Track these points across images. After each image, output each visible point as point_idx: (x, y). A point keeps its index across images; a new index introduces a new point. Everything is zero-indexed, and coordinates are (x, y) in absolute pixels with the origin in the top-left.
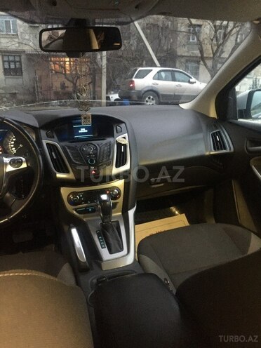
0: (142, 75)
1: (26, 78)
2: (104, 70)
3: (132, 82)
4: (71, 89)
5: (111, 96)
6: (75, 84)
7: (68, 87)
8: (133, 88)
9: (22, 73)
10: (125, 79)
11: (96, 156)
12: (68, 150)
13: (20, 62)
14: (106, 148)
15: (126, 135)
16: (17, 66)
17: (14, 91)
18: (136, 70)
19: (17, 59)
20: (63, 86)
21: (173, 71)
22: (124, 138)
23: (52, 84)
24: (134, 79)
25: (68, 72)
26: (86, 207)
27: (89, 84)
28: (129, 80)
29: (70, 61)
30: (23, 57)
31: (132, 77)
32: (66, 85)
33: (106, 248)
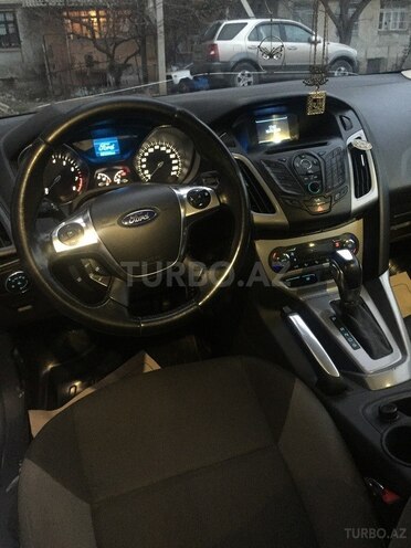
0: (230, 33)
1: (27, 51)
2: (161, 29)
3: (214, 47)
4: (104, 66)
5: (173, 75)
6: (111, 57)
7: (98, 63)
8: (215, 58)
9: (20, 42)
10: (201, 42)
11: (320, 178)
12: (268, 169)
13: (15, 22)
14: (334, 161)
15: (361, 133)
16: (11, 31)
17: (9, 76)
18: (219, 25)
19: (9, 18)
20: (90, 61)
21: (282, 23)
22: (359, 138)
23: (73, 58)
24: (216, 42)
25: (97, 36)
26: (301, 275)
27: (135, 55)
28: (208, 43)
29: (98, 17)
30: (19, 13)
31: (213, 37)
32: (95, 59)
33: (362, 350)
